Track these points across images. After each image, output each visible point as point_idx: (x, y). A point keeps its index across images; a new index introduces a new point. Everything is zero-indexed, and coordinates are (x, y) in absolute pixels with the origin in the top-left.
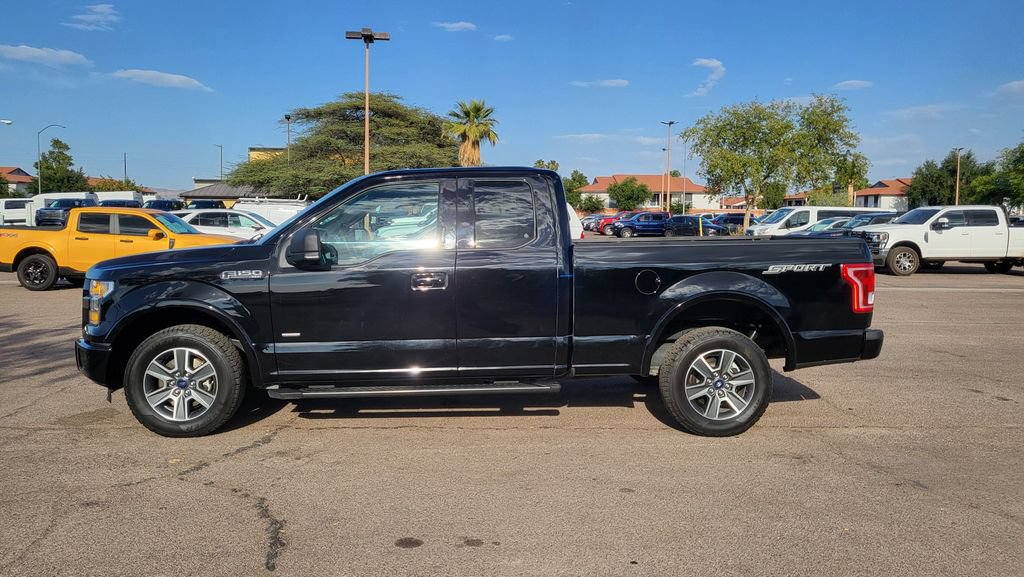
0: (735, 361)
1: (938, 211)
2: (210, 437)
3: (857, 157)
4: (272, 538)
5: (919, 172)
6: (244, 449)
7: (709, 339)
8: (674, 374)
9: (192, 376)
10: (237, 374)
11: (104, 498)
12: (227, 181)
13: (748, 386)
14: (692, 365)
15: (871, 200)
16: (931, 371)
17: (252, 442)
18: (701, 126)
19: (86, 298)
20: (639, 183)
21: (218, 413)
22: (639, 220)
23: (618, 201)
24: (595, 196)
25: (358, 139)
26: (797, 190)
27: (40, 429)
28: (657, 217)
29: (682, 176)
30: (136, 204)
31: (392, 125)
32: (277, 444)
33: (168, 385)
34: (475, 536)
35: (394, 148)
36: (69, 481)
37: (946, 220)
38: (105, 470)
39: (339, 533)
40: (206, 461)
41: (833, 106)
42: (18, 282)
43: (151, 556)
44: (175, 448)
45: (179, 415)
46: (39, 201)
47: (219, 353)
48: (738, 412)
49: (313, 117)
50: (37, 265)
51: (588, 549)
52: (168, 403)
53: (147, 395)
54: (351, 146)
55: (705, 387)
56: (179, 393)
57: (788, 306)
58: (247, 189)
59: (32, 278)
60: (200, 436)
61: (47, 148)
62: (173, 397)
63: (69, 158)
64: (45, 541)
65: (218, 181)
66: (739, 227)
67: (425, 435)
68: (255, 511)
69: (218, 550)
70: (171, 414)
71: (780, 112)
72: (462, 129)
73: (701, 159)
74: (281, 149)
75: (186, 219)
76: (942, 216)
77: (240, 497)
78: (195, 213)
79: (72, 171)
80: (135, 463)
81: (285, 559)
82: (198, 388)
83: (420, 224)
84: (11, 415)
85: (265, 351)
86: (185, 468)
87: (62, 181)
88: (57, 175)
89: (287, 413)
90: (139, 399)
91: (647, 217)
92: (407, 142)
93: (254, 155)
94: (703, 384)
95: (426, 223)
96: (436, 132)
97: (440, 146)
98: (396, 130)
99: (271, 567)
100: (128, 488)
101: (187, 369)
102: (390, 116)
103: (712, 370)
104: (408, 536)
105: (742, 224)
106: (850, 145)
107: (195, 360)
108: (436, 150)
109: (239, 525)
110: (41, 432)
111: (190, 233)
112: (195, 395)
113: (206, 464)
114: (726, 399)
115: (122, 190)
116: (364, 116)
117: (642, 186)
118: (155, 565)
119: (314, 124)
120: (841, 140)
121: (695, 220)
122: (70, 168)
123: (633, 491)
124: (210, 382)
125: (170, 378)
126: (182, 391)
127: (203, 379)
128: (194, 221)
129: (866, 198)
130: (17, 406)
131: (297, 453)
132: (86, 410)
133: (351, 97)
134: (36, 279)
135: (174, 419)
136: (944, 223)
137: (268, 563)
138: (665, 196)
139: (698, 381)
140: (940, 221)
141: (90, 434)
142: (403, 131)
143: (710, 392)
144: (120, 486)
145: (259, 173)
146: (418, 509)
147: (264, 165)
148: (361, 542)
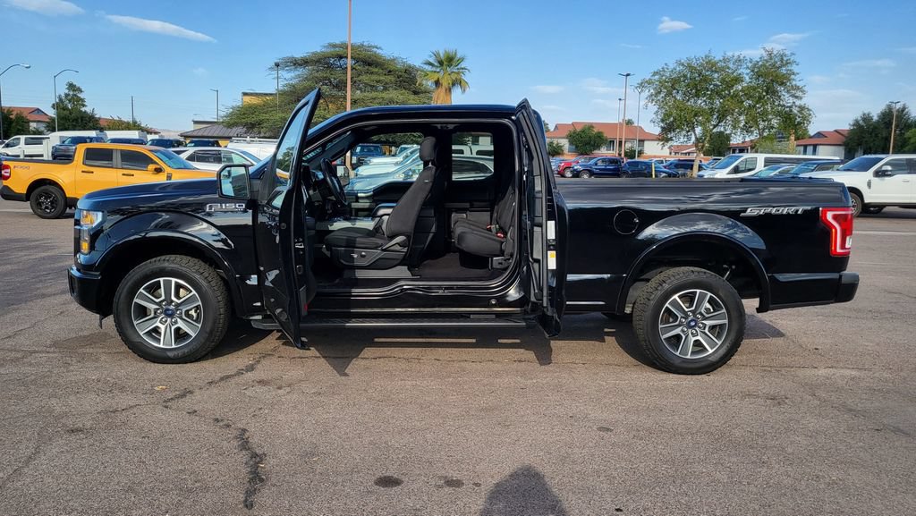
0: (708, 302)
1: (882, 159)
2: (196, 364)
3: (802, 108)
4: (251, 472)
5: (856, 123)
6: (228, 377)
7: (684, 279)
8: (648, 313)
9: (178, 305)
10: (222, 304)
11: (88, 425)
12: (223, 122)
13: (721, 326)
14: (667, 305)
15: (810, 149)
16: (890, 312)
17: (236, 370)
18: (657, 77)
19: (77, 227)
20: (596, 130)
21: (203, 341)
22: (596, 164)
23: (577, 147)
24: (555, 142)
25: (341, 86)
26: (744, 138)
27: (35, 352)
28: (612, 161)
29: (636, 124)
30: (141, 142)
31: (372, 73)
32: (260, 373)
33: (155, 313)
34: (456, 476)
35: (374, 94)
36: (57, 406)
37: (889, 168)
38: (93, 396)
39: (319, 469)
40: (191, 389)
41: (782, 60)
42: (31, 211)
43: (130, 489)
44: (161, 374)
45: (166, 342)
46: (55, 138)
47: (204, 283)
48: (711, 351)
49: (300, 65)
50: (48, 195)
51: (570, 493)
52: (156, 330)
53: (135, 323)
54: (334, 92)
55: (679, 326)
56: (166, 321)
57: (764, 248)
58: (240, 130)
59: (43, 207)
60: (186, 363)
61: (63, 90)
62: (160, 325)
63: (83, 100)
64: (26, 470)
65: (215, 122)
66: (688, 172)
67: (403, 366)
68: (236, 443)
69: (197, 484)
70: (159, 341)
71: (731, 66)
72: (436, 77)
73: (656, 108)
74: (271, 94)
75: (184, 156)
76: (886, 164)
77: (221, 427)
78: (191, 150)
79: (85, 112)
80: (122, 389)
81: (265, 496)
82: (184, 317)
83: (397, 164)
84: (10, 337)
85: (248, 282)
86: (171, 395)
87: (76, 120)
88: (72, 115)
89: (271, 342)
90: (128, 325)
91: (604, 161)
92: (385, 89)
93: (247, 99)
94: (677, 323)
95: (401, 163)
96: (412, 80)
97: (415, 93)
98: (374, 77)
99: (249, 505)
100: (113, 415)
101: (173, 298)
102: (370, 65)
103: (687, 310)
104: (388, 474)
105: (692, 169)
106: (796, 97)
107: (181, 290)
108: (412, 97)
109: (220, 458)
110: (37, 355)
111: (186, 168)
112: (181, 324)
113: (191, 392)
114: (699, 338)
115: (129, 130)
116: (346, 64)
117: (599, 133)
118: (133, 499)
119: (301, 71)
120: (788, 92)
121: (648, 165)
122: (83, 109)
123: (611, 431)
124: (196, 311)
125: (158, 307)
126: (169, 319)
127: (188, 308)
128: (191, 158)
129: (805, 146)
130: (17, 328)
131: (279, 382)
132: (81, 334)
133: (334, 46)
134: (47, 208)
135: (161, 346)
136: (887, 171)
137: (246, 501)
138: (621, 142)
139: (671, 320)
140: (884, 168)
141: (82, 358)
142: (382, 78)
143: (683, 331)
144: (106, 412)
145: (251, 116)
146: (397, 445)
147: (256, 108)
148: (340, 480)
